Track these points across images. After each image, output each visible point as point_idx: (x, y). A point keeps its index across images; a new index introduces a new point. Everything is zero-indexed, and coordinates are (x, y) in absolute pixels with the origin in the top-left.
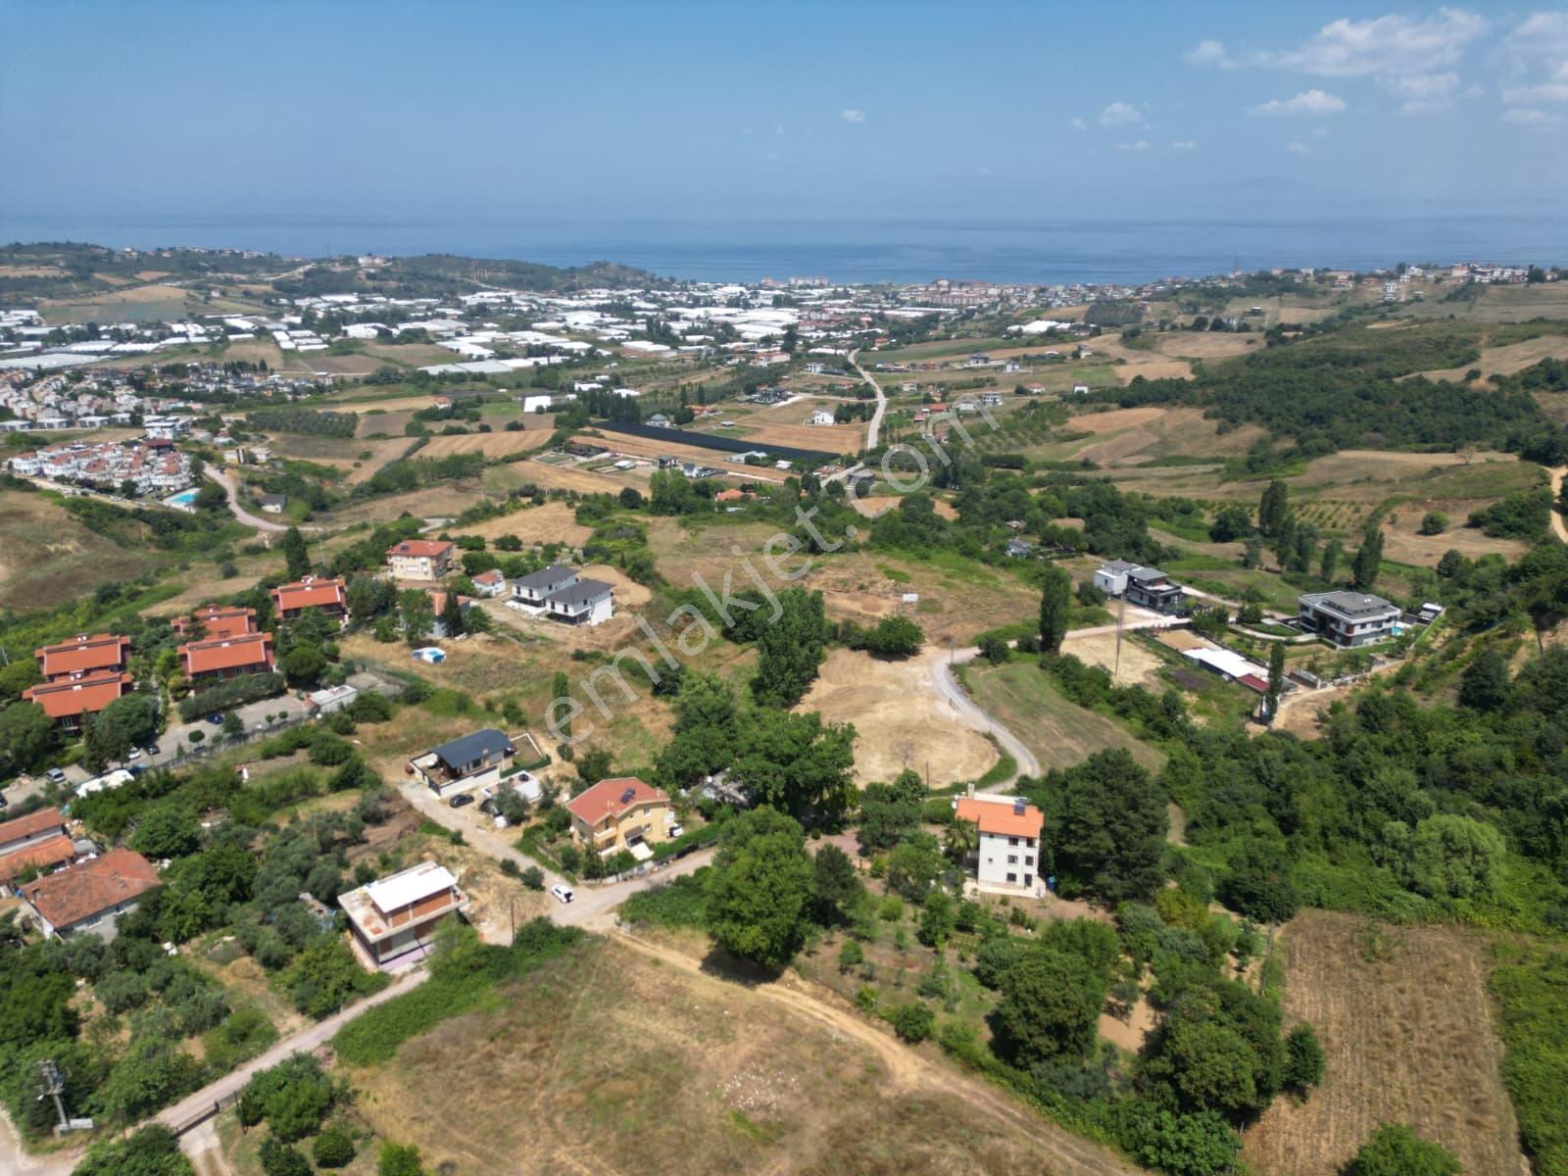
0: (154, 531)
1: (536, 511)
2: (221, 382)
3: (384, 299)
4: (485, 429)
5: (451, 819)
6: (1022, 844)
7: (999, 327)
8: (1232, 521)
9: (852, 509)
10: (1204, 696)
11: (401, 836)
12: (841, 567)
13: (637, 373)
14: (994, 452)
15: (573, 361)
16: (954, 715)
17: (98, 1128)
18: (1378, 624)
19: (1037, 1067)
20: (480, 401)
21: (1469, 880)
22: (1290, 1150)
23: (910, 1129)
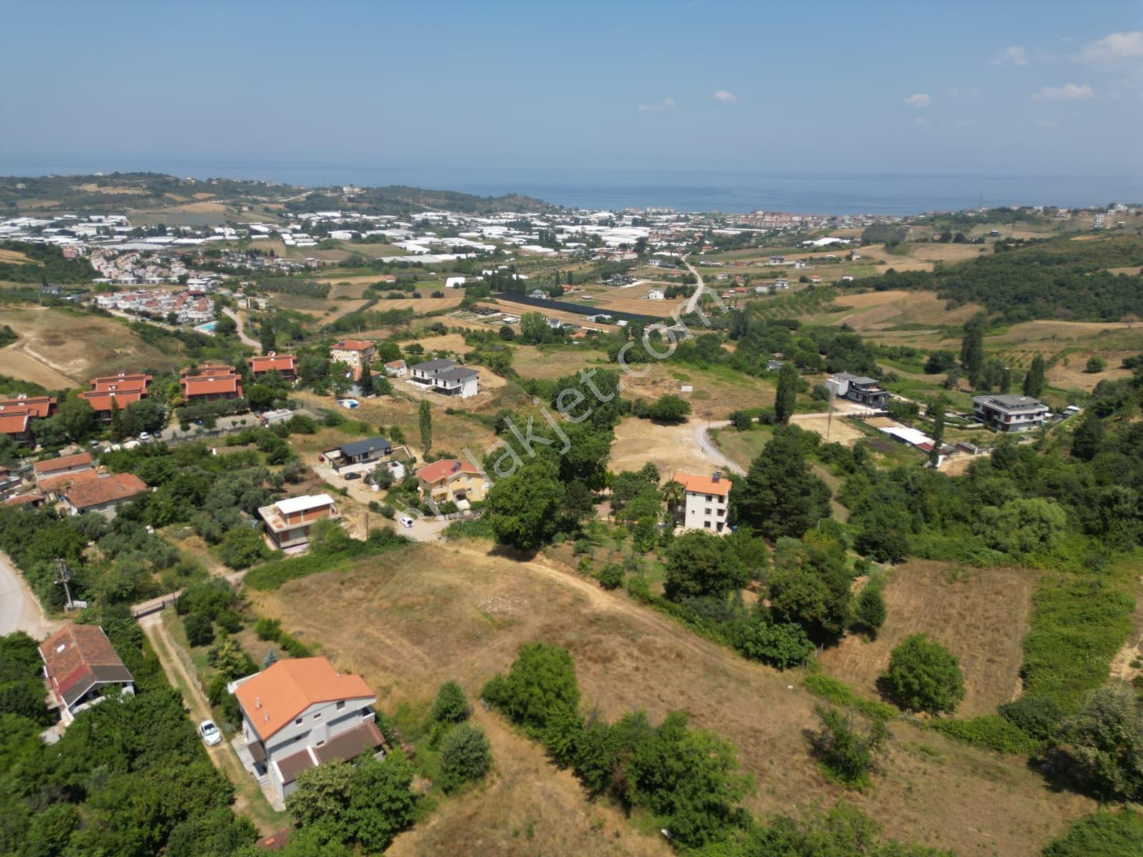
1: (440, 337)
2: (242, 262)
3: (358, 215)
4: (417, 296)
5: (343, 484)
6: (715, 500)
7: (796, 240)
8: (940, 358)
10: (890, 455)
11: (308, 491)
13: (528, 265)
15: (482, 255)
16: (703, 456)
17: (89, 607)
18: (1031, 416)
19: (685, 600)
20: (416, 279)
21: (1035, 540)
22: (854, 662)
23: (595, 628)
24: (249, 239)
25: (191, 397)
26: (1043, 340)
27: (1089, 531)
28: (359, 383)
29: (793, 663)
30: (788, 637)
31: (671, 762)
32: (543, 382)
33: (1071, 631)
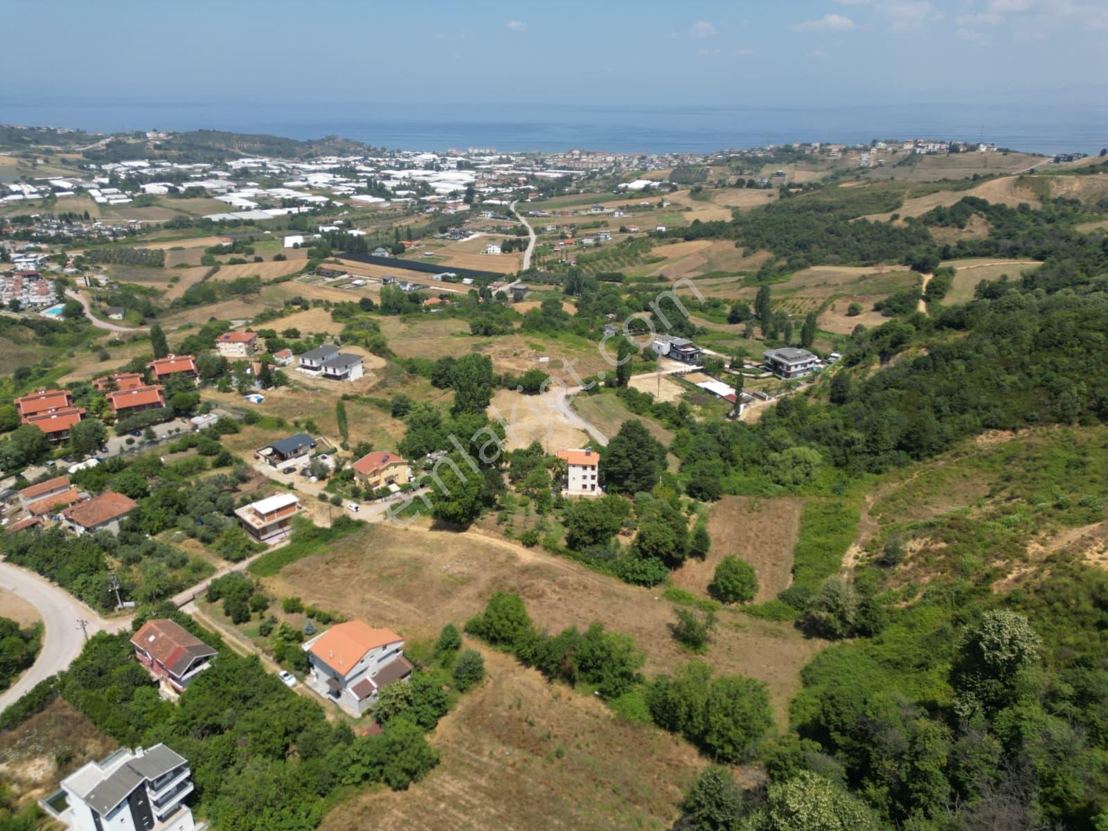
0: (38, 334)
1: (304, 314)
2: (58, 228)
3: (169, 164)
4: (259, 260)
5: (286, 479)
6: (589, 469)
7: (612, 185)
8: (740, 311)
9: (512, 309)
10: (705, 407)
11: (259, 487)
12: (504, 343)
13: (363, 219)
14: (604, 272)
15: (316, 210)
16: (566, 421)
17: (137, 606)
18: (805, 365)
19: (584, 549)
20: (252, 240)
21: (802, 476)
22: (693, 577)
23: (527, 576)
24: (52, 197)
25: (119, 410)
26: (817, 286)
27: (837, 465)
28: (259, 377)
29: (657, 582)
30: (652, 566)
31: (598, 653)
32: (419, 360)
33: (820, 540)
